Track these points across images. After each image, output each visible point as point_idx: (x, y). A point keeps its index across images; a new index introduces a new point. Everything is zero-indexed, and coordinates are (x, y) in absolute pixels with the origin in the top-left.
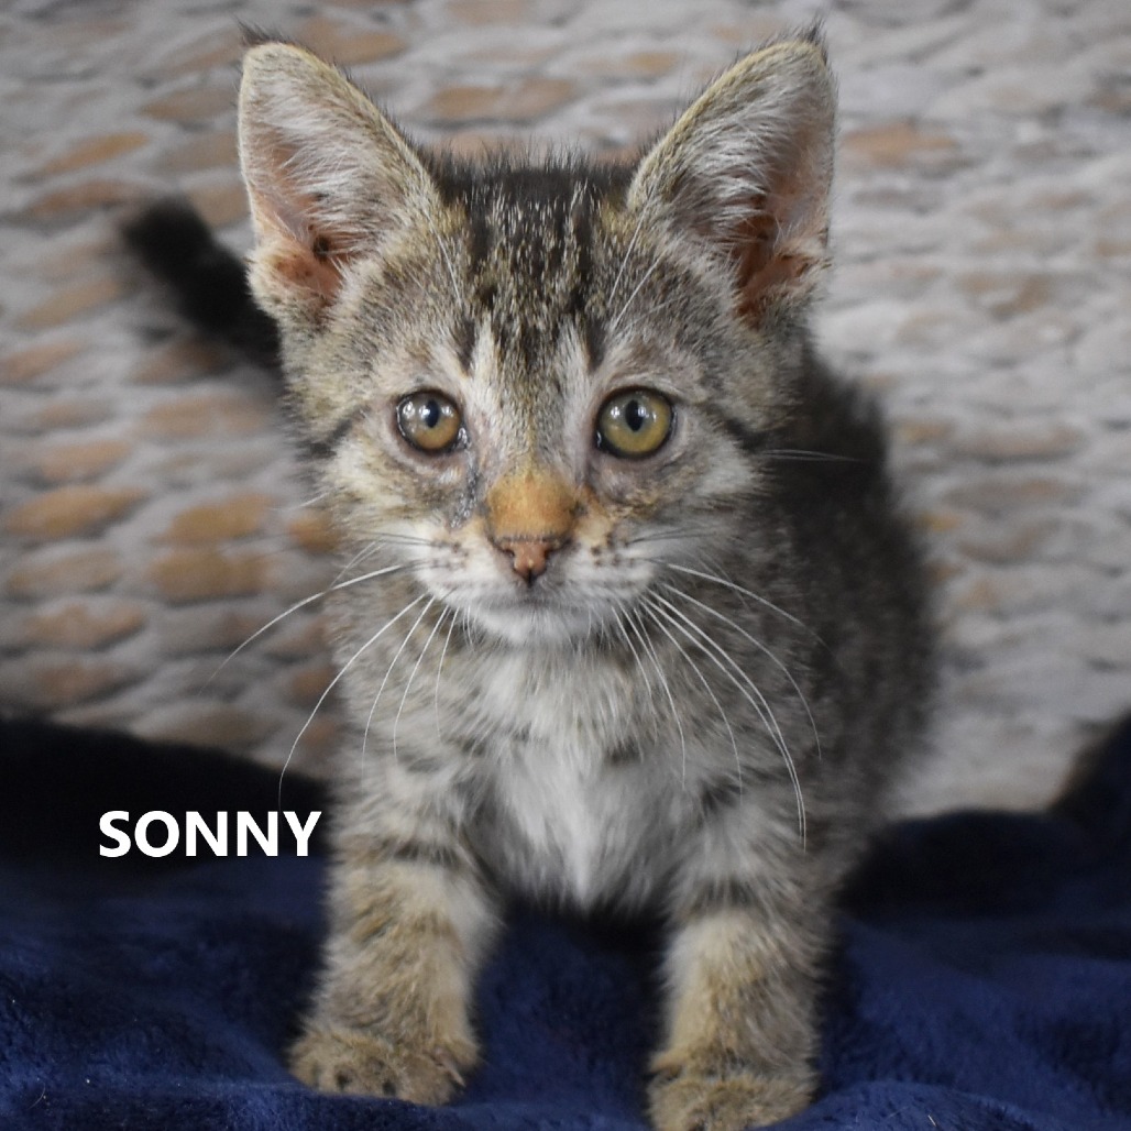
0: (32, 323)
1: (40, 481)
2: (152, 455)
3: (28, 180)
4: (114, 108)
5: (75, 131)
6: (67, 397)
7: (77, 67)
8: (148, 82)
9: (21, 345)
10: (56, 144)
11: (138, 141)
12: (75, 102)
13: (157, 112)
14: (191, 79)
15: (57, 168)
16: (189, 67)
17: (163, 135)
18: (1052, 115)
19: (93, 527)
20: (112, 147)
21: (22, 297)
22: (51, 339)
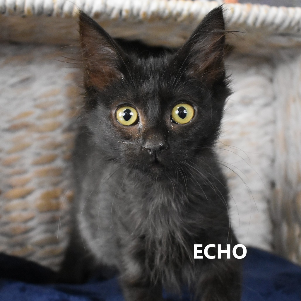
4: (27, 106)
6: (17, 168)
7: (20, 97)
8: (35, 100)
10: (15, 113)
13: (37, 106)
14: (44, 100)
17: (38, 112)
19: (23, 196)
20: (27, 114)
21: (7, 147)
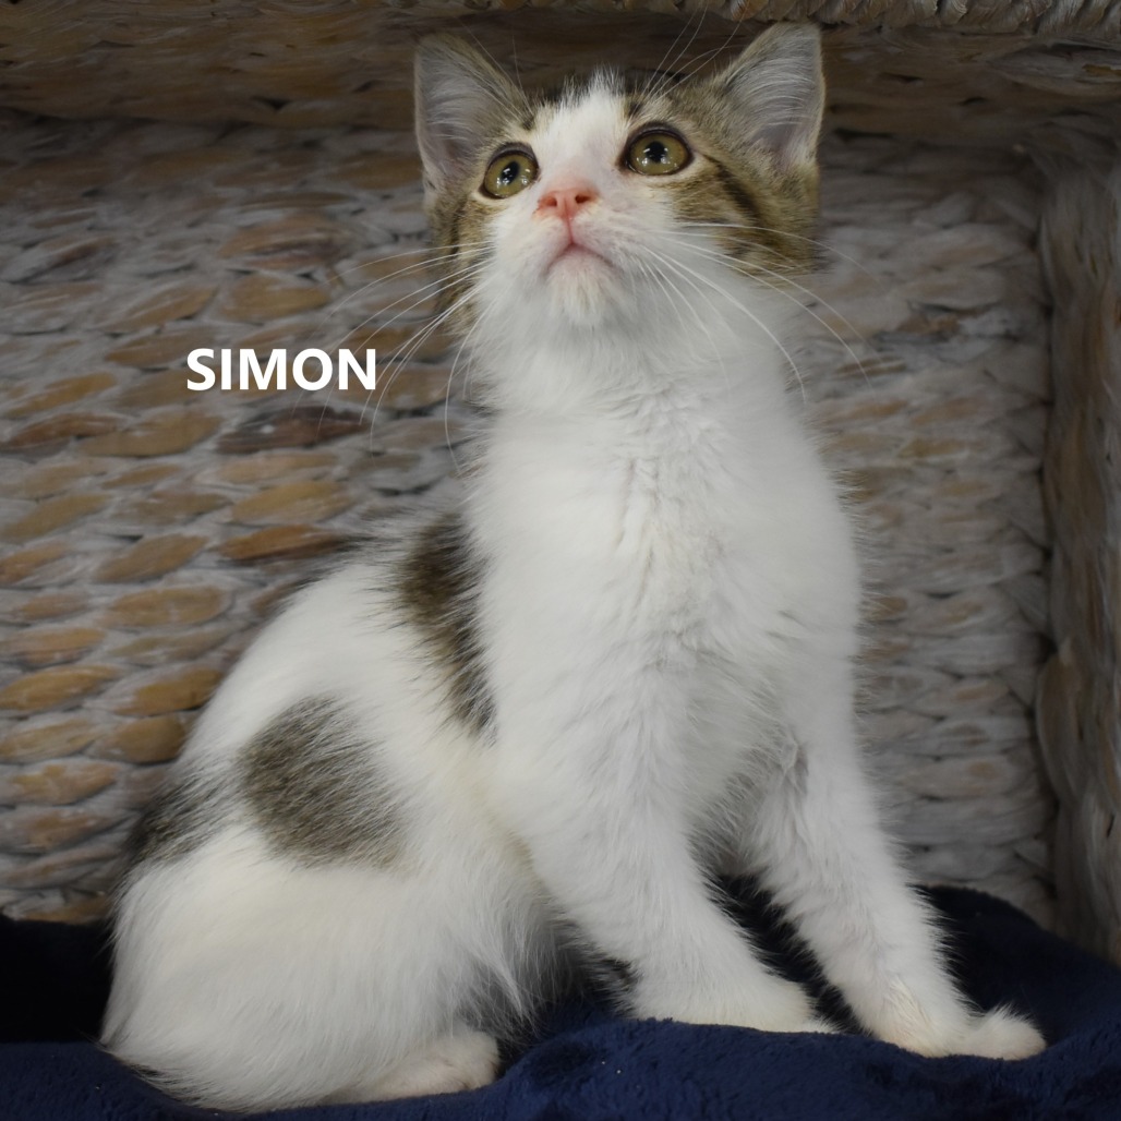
0: (17, 533)
1: (27, 664)
2: (118, 640)
3: (13, 416)
5: (53, 376)
6: (47, 595)
7: (54, 323)
8: (114, 334)
9: (10, 551)
10: (36, 388)
11: (106, 382)
12: (52, 351)
13: (120, 358)
14: (148, 331)
15: (36, 407)
16: (146, 321)
17: (126, 376)
18: (879, 339)
20: (82, 388)
22: (33, 546)
